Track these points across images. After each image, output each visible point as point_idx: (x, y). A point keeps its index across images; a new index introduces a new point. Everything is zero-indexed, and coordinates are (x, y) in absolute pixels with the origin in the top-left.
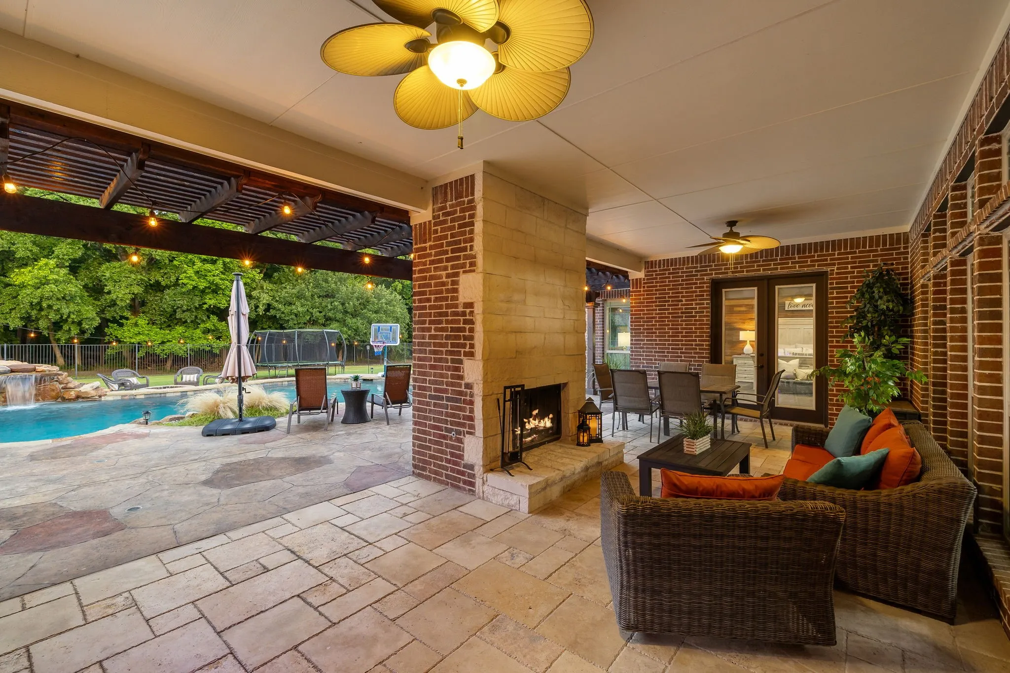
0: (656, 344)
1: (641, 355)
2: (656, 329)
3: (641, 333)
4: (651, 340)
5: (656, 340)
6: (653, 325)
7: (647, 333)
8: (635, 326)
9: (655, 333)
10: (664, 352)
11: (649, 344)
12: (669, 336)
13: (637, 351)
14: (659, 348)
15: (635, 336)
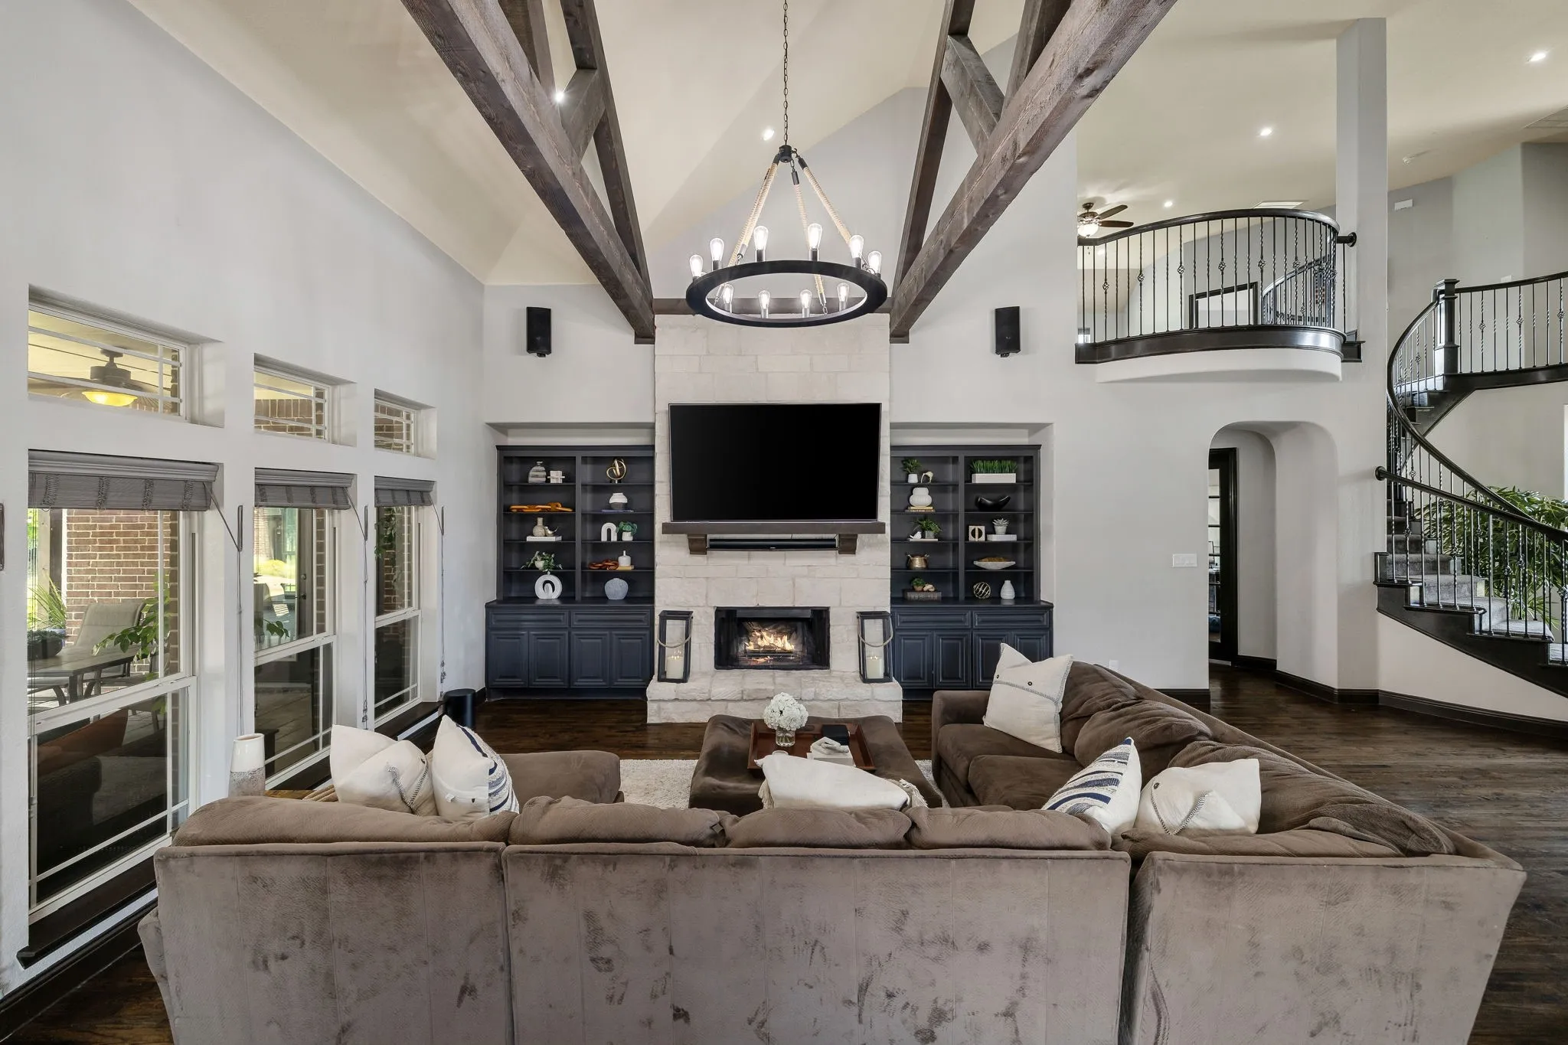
0: (119, 564)
1: (88, 586)
2: (118, 534)
3: (89, 542)
4: (109, 556)
5: (119, 556)
6: (112, 527)
7: (101, 542)
8: (78, 527)
9: (117, 541)
10: (134, 579)
11: (105, 564)
12: (142, 548)
13: (81, 579)
14: (125, 571)
15: (77, 549)
